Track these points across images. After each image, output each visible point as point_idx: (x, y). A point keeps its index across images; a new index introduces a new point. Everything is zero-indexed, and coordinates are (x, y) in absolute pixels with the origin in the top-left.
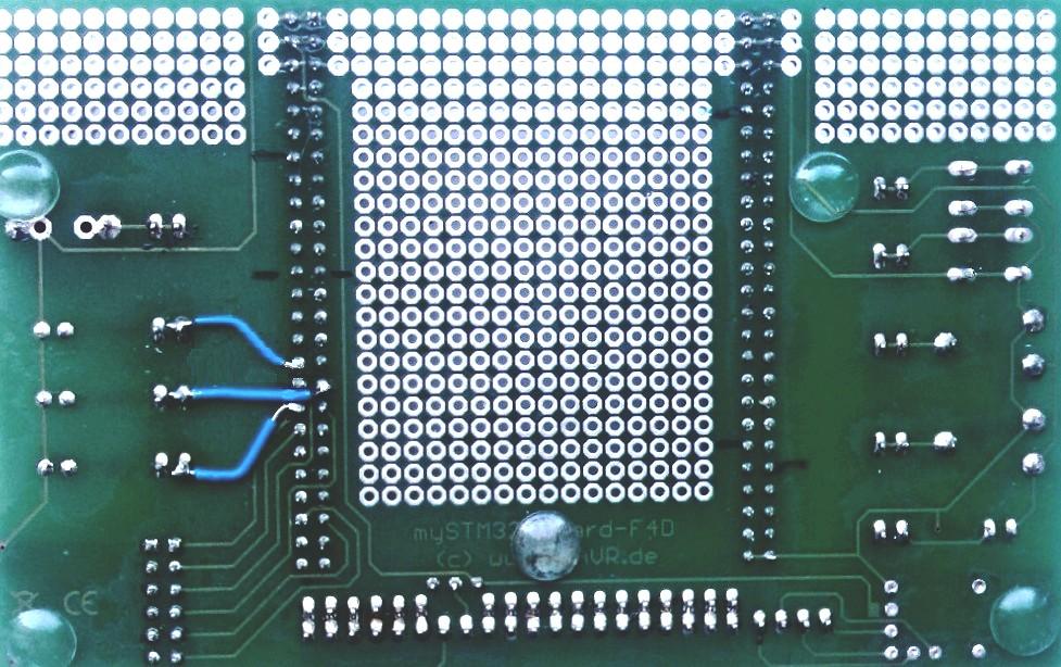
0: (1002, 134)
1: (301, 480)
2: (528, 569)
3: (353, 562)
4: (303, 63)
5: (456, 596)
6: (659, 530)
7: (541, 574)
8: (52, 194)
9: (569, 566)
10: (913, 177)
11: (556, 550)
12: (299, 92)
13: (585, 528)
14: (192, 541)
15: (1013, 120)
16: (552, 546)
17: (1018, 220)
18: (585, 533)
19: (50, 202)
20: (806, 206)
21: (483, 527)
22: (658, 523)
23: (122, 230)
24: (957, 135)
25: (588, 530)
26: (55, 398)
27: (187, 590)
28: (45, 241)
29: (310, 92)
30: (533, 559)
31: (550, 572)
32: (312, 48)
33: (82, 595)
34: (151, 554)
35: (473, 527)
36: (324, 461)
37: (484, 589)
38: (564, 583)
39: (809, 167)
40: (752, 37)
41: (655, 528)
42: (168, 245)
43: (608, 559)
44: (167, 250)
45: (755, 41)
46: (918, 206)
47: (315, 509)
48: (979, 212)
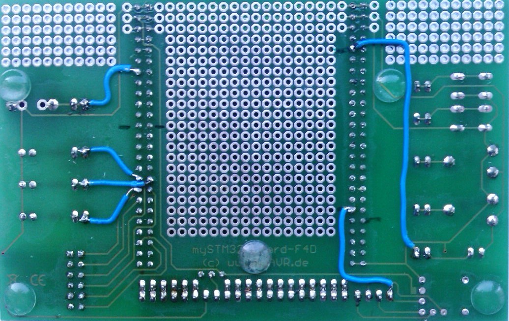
0: (477, 60)
1: (139, 225)
2: (246, 268)
3: (164, 263)
4: (143, 28)
5: (212, 280)
6: (309, 250)
7: (252, 271)
8: (28, 89)
9: (266, 267)
10: (433, 81)
11: (259, 259)
12: (141, 42)
13: (274, 249)
14: (89, 252)
15: (483, 53)
16: (257, 257)
17: (485, 101)
18: (274, 251)
19: (27, 93)
20: (381, 95)
21: (225, 247)
22: (309, 247)
23: (59, 106)
24: (455, 60)
25: (275, 249)
26: (27, 184)
27: (86, 275)
28: (24, 111)
29: (146, 42)
30: (248, 263)
31: (257, 270)
32: (148, 21)
33: (38, 276)
34: (70, 258)
35: (221, 248)
36: (151, 215)
37: (225, 277)
38: (263, 275)
39: (382, 76)
40: (355, 14)
41: (307, 249)
42: (79, 113)
43: (285, 264)
44: (79, 115)
45: (357, 16)
46: (436, 95)
47: (147, 238)
48: (466, 98)
